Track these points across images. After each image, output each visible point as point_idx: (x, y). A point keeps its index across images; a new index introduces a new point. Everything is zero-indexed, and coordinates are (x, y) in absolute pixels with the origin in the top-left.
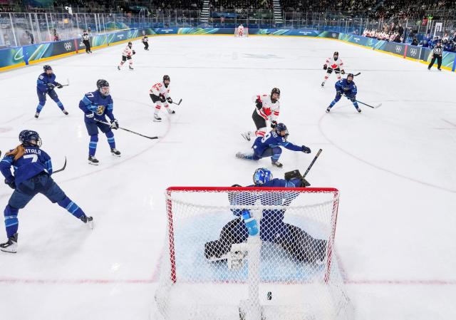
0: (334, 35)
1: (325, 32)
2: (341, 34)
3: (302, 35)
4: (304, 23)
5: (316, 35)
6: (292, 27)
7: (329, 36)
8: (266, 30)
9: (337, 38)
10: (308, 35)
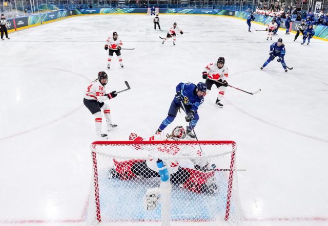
0: (231, 13)
1: (223, 11)
2: (236, 12)
3: (204, 13)
4: (206, 3)
5: (216, 14)
6: (195, 7)
7: (226, 14)
8: (173, 10)
9: (233, 15)
10: (209, 13)
